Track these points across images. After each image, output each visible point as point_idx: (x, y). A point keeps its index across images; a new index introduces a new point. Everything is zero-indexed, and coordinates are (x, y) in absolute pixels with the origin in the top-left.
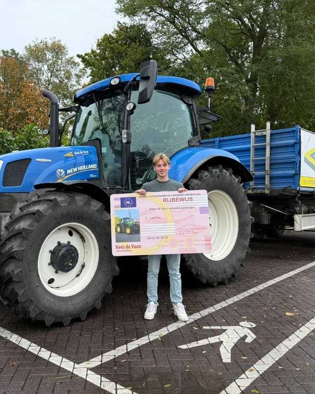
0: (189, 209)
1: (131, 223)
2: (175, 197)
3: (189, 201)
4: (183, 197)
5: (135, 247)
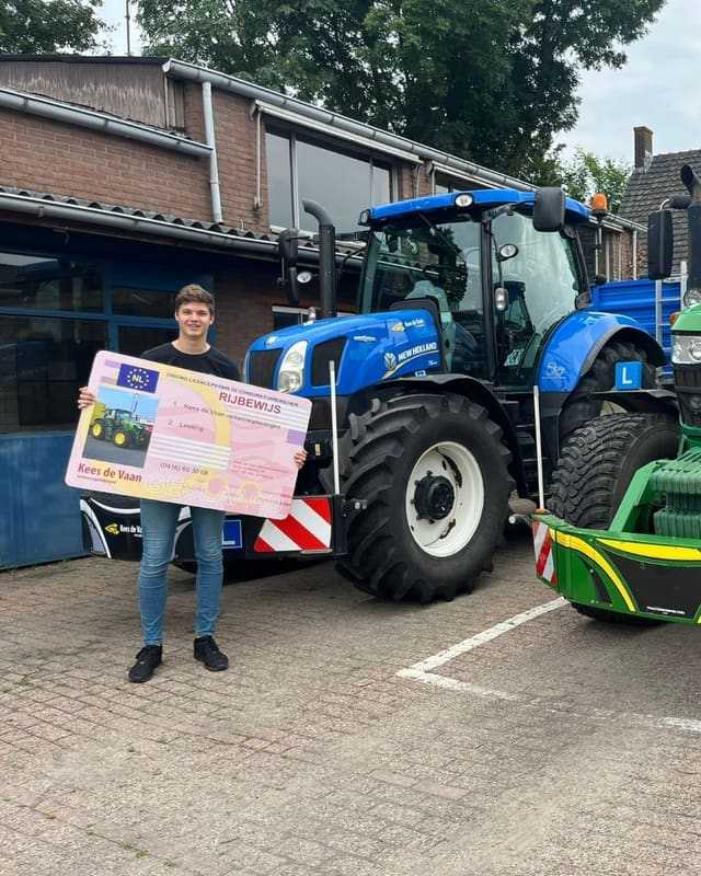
0: (269, 428)
1: (132, 424)
2: (246, 397)
3: (272, 413)
4: (262, 401)
5: (127, 477)
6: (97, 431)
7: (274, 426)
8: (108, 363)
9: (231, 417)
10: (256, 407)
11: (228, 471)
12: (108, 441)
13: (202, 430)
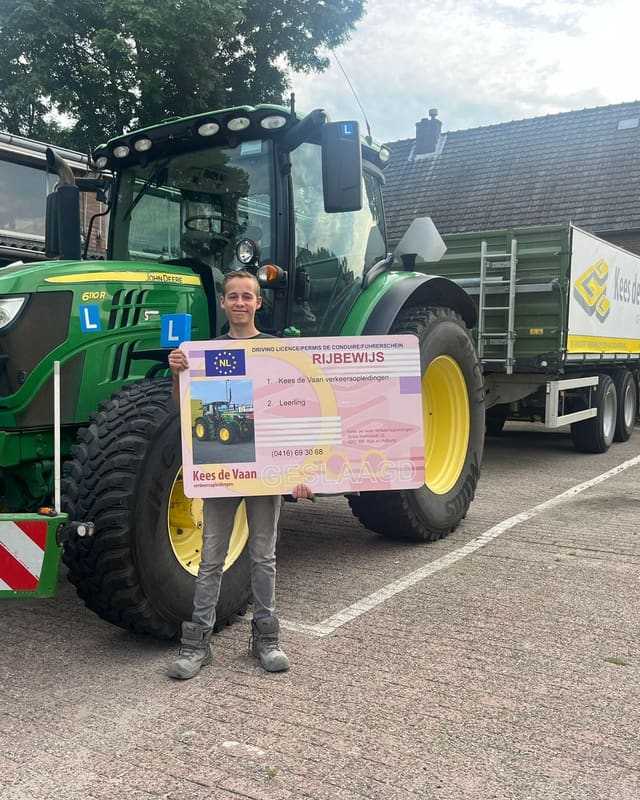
6: (201, 432)
7: (382, 378)
8: (194, 354)
9: (331, 380)
10: (355, 361)
11: (344, 443)
12: (214, 440)
13: (303, 403)
